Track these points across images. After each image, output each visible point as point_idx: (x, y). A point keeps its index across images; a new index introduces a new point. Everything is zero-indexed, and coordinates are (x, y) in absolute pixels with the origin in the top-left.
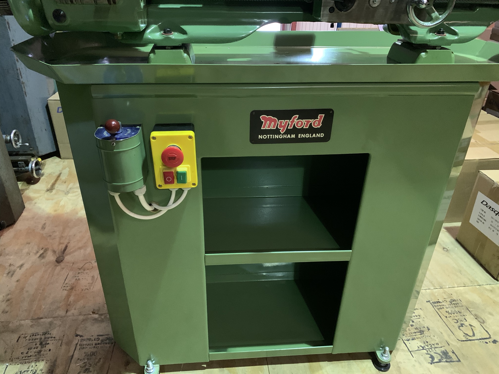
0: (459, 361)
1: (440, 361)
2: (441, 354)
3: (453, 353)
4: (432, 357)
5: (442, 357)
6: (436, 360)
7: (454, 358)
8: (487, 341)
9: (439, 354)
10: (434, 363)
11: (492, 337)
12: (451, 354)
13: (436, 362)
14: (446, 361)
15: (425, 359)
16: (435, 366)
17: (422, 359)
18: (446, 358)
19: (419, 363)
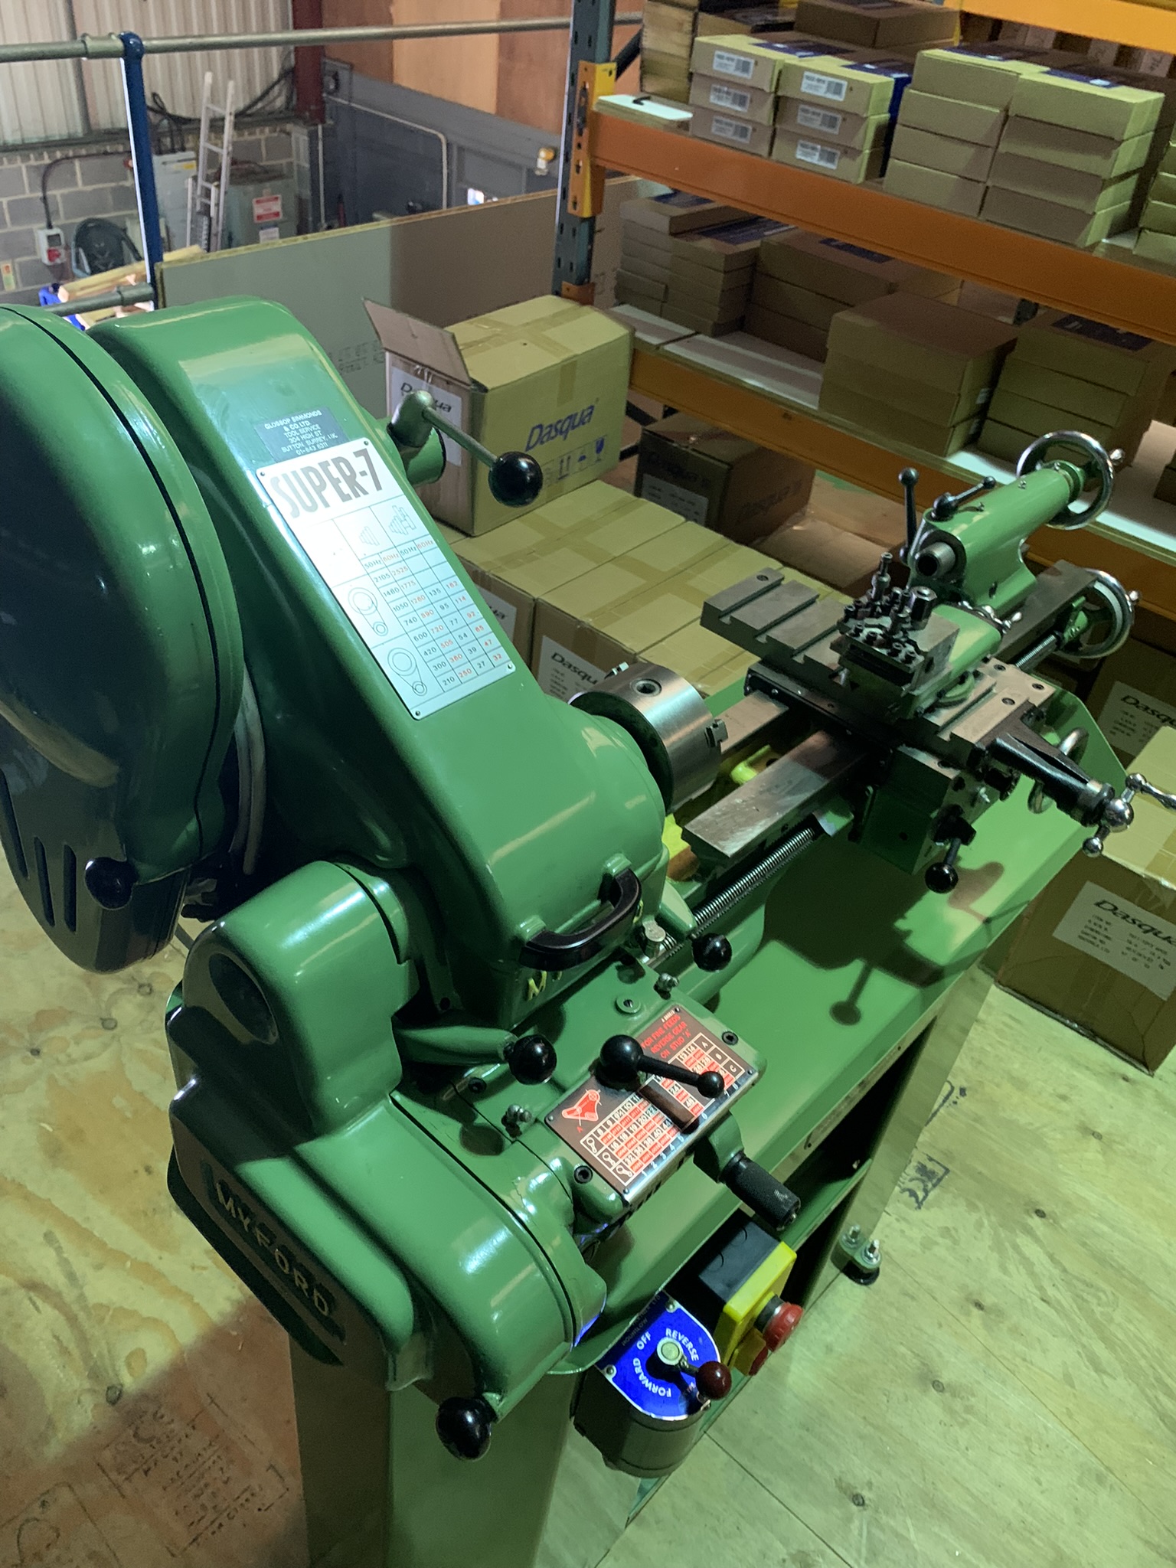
0: (947, 1171)
1: (926, 1192)
2: (919, 1176)
3: (931, 1159)
4: (913, 1194)
5: (923, 1181)
6: (921, 1195)
7: (940, 1171)
8: (953, 1097)
9: (917, 1179)
10: (922, 1203)
11: (954, 1084)
12: (930, 1166)
13: (925, 1198)
14: (934, 1186)
15: (906, 1204)
16: (928, 1209)
17: (901, 1206)
18: (930, 1179)
19: (905, 1219)
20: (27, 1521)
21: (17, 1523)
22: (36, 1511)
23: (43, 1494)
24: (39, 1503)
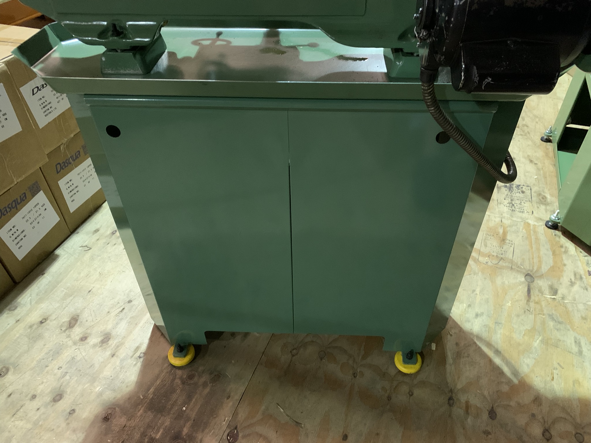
20: (493, 264)
21: (496, 266)
22: (490, 263)
23: (486, 264)
24: (488, 264)
